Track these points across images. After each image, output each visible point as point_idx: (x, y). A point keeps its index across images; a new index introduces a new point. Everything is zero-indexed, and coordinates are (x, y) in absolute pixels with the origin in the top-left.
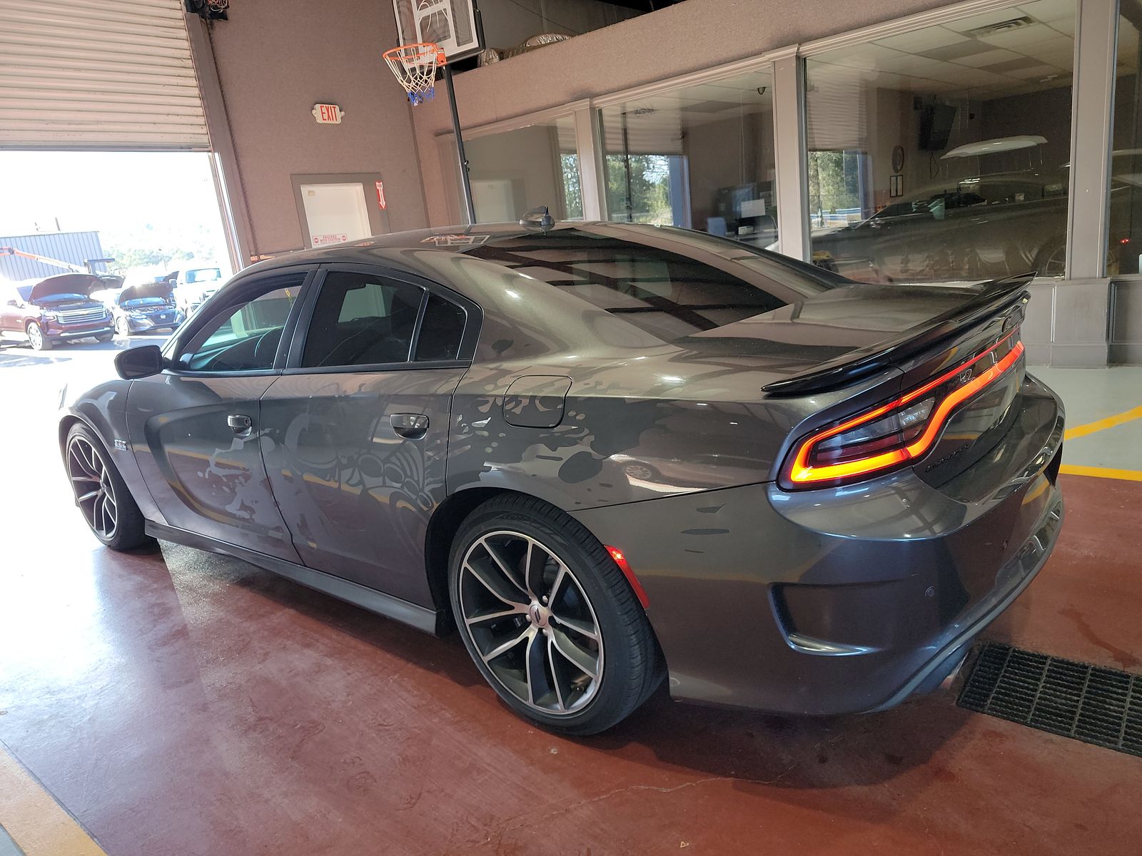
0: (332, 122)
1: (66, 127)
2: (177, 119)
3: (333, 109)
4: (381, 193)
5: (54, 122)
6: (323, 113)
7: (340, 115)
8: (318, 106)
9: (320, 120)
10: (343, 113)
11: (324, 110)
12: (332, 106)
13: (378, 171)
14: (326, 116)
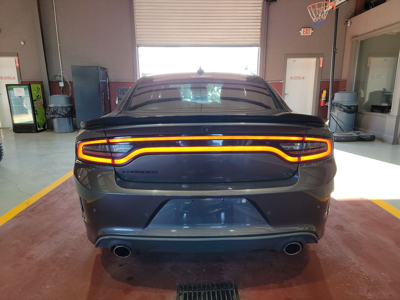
0: (307, 35)
1: (219, 40)
2: (251, 36)
3: (309, 30)
4: (321, 62)
5: (216, 39)
6: (304, 31)
7: (311, 31)
8: (303, 29)
9: (302, 34)
10: (313, 31)
11: (305, 30)
12: (309, 29)
13: (323, 53)
14: (305, 33)
